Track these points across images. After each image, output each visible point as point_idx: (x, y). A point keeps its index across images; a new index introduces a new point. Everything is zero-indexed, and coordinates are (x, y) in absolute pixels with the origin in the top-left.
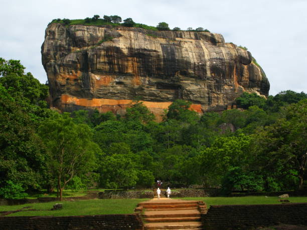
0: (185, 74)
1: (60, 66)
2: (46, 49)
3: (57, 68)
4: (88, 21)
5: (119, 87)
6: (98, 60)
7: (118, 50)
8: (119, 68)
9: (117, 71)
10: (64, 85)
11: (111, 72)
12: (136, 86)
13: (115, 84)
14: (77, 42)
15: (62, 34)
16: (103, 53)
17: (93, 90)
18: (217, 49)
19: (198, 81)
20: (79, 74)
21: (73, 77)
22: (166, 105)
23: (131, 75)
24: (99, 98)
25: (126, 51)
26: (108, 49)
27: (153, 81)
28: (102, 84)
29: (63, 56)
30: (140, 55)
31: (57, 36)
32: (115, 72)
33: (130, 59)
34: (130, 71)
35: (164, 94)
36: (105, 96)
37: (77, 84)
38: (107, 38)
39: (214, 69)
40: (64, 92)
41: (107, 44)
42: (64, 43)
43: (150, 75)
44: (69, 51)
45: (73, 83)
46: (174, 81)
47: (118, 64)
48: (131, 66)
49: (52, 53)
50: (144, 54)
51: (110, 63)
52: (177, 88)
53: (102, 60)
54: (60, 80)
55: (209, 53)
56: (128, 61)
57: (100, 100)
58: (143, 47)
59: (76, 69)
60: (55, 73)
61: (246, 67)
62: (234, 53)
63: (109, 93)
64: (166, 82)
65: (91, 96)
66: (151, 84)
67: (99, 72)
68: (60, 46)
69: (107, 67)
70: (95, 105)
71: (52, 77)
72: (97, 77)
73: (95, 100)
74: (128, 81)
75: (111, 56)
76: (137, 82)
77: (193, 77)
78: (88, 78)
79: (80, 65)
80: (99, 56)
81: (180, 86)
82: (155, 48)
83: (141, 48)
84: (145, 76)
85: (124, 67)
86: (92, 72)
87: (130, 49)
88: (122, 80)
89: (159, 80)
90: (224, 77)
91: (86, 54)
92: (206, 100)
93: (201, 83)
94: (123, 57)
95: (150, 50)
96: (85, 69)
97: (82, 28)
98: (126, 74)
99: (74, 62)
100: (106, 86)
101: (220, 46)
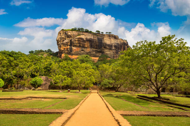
0: (105, 48)
1: (62, 44)
2: (58, 38)
3: (61, 45)
4: (73, 30)
5: (82, 52)
7: (82, 39)
8: (82, 45)
9: (81, 46)
10: (63, 51)
11: (80, 46)
12: (88, 52)
14: (69, 36)
15: (63, 34)
16: (77, 40)
17: (73, 52)
18: (116, 40)
20: (69, 47)
21: (66, 48)
22: (97, 58)
23: (87, 48)
24: (75, 55)
25: (85, 39)
26: (79, 38)
27: (94, 50)
28: (76, 50)
29: (64, 41)
30: (90, 41)
31: (62, 35)
33: (86, 42)
34: (86, 46)
35: (98, 54)
36: (77, 54)
37: (67, 50)
38: (79, 35)
39: (115, 46)
40: (63, 53)
42: (64, 36)
43: (93, 48)
44: (65, 39)
45: (66, 50)
46: (101, 50)
47: (82, 44)
48: (87, 44)
49: (60, 40)
51: (79, 43)
53: (76, 42)
54: (62, 49)
55: (113, 42)
59: (67, 45)
60: (60, 46)
61: (126, 46)
62: (122, 41)
64: (99, 50)
65: (72, 55)
66: (93, 51)
67: (75, 46)
68: (63, 38)
69: (78, 45)
70: (73, 58)
71: (59, 48)
72: (75, 48)
74: (85, 50)
75: (80, 41)
76: (88, 50)
77: (108, 49)
78: (72, 48)
79: (69, 44)
80: (75, 41)
81: (103, 52)
82: (95, 39)
83: (90, 39)
84: (91, 48)
85: (84, 45)
86: (73, 46)
87: (86, 39)
88: (83, 49)
89: (96, 50)
90: (119, 49)
91: (71, 40)
92: (112, 57)
93: (111, 51)
94: (84, 41)
95: (93, 39)
96: (71, 45)
97: (71, 32)
98: (85, 47)
99: (67, 43)
100: (78, 51)
101: (118, 39)
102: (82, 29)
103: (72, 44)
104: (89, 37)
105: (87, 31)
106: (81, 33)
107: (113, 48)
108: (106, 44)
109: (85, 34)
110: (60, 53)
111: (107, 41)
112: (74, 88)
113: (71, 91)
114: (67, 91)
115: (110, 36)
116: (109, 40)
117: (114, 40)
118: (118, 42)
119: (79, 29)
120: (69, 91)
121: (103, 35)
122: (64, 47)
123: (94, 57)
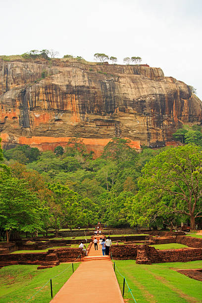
0: (123, 110)
5: (58, 124)
6: (37, 97)
7: (56, 87)
8: (58, 106)
9: (56, 108)
10: (3, 124)
11: (50, 109)
12: (75, 124)
13: (53, 121)
16: (41, 90)
17: (32, 128)
19: (138, 117)
20: (18, 112)
21: (11, 115)
23: (70, 112)
24: (39, 135)
25: (64, 88)
26: (46, 88)
27: (93, 117)
28: (42, 121)
30: (78, 91)
32: (54, 110)
33: (69, 95)
34: (69, 108)
35: (103, 130)
36: (44, 133)
37: (16, 122)
39: (154, 105)
40: (3, 130)
41: (45, 81)
43: (89, 112)
44: (8, 88)
45: (11, 121)
46: (114, 118)
47: (57, 102)
48: (73, 103)
50: (82, 91)
51: (48, 101)
53: (41, 98)
55: (148, 90)
56: (66, 98)
57: (39, 138)
58: (82, 83)
59: (15, 107)
61: (185, 101)
63: (48, 130)
64: (106, 118)
65: (30, 134)
66: (90, 121)
67: (38, 109)
69: (46, 104)
70: (34, 143)
72: (37, 115)
73: (34, 138)
74: (66, 118)
75: (50, 93)
76: (76, 119)
77: (132, 113)
78: (27, 116)
79: (19, 103)
80: (38, 94)
81: (119, 123)
82: (93, 85)
83: (79, 86)
84: (84, 113)
85: (64, 105)
86: (31, 109)
88: (61, 116)
89: (98, 117)
90: (163, 113)
91: (25, 92)
93: (141, 119)
95: (88, 87)
96: (24, 107)
98: (66, 111)
99: (13, 100)
101: (159, 80)
103: (26, 103)
107: (148, 110)
108: (126, 100)
111: (129, 90)
118: (162, 89)
122: (5, 114)
123: (91, 137)
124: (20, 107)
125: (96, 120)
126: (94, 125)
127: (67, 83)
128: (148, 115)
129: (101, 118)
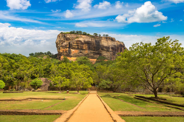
0: (103, 49)
1: (61, 46)
2: (57, 41)
3: (60, 47)
4: (71, 33)
5: (80, 54)
7: (80, 41)
8: (81, 47)
9: (80, 48)
10: (62, 53)
11: (78, 49)
12: (86, 54)
14: (67, 39)
15: (62, 36)
16: (75, 42)
17: (72, 54)
18: (113, 42)
19: (107, 52)
20: (67, 49)
21: (65, 50)
22: (95, 60)
23: (85, 50)
25: (83, 42)
26: (77, 41)
27: (92, 52)
28: (75, 52)
29: (63, 43)
30: (88, 43)
33: (84, 44)
34: (84, 48)
35: (95, 56)
36: (75, 56)
38: (77, 38)
39: (112, 48)
40: (62, 55)
41: (77, 39)
42: (63, 39)
43: (91, 50)
44: (64, 42)
45: (65, 52)
46: (99, 52)
47: (80, 46)
48: (85, 47)
49: (59, 42)
50: (89, 43)
51: (77, 46)
52: (100, 54)
53: (75, 45)
54: (61, 51)
55: (110, 44)
56: (83, 45)
57: (74, 58)
58: (89, 40)
59: (66, 47)
60: (59, 49)
61: (123, 48)
62: (119, 43)
63: (77, 55)
64: (96, 52)
65: (71, 57)
66: (91, 53)
67: (74, 48)
68: (62, 40)
69: (77, 47)
72: (73, 50)
73: (72, 58)
74: (83, 52)
75: (78, 43)
76: (87, 52)
78: (70, 50)
79: (68, 46)
80: (74, 43)
81: (101, 54)
82: (93, 41)
83: (88, 41)
84: (89, 50)
85: (82, 47)
86: (72, 48)
87: (85, 41)
88: (81, 51)
89: (94, 52)
90: (116, 51)
91: (70, 43)
92: (110, 58)
93: (108, 53)
94: (82, 43)
95: (91, 42)
96: (69, 48)
97: (69, 35)
98: (83, 49)
99: (66, 45)
100: (76, 53)
101: (114, 41)
102: (80, 32)
103: (70, 46)
104: (87, 39)
105: (85, 34)
106: (80, 36)
107: (111, 50)
108: (103, 46)
109: (84, 36)
110: (59, 55)
111: (104, 43)
112: (73, 89)
113: (70, 92)
114: (66, 92)
115: (107, 38)
116: (106, 42)
117: (111, 42)
118: (115, 44)
119: (77, 32)
120: (68, 92)
121: (100, 37)
122: (63, 50)
123: (91, 58)
124: (68, 48)
125: (93, 52)
126: (92, 54)
127: (84, 40)
128: (111, 51)
129: (95, 52)
